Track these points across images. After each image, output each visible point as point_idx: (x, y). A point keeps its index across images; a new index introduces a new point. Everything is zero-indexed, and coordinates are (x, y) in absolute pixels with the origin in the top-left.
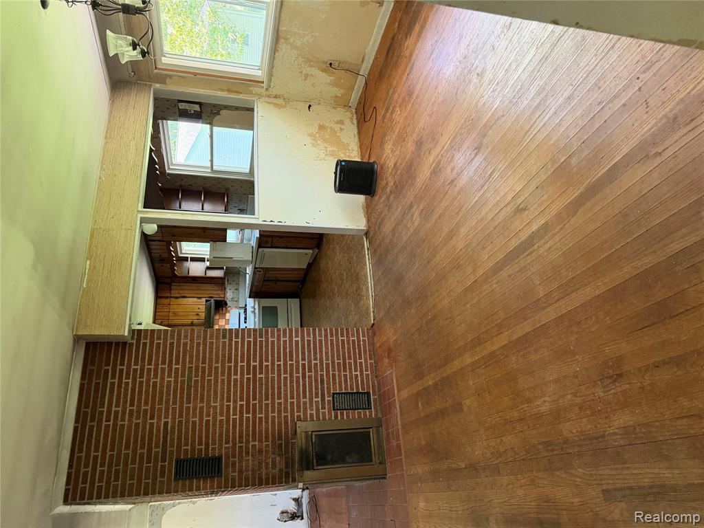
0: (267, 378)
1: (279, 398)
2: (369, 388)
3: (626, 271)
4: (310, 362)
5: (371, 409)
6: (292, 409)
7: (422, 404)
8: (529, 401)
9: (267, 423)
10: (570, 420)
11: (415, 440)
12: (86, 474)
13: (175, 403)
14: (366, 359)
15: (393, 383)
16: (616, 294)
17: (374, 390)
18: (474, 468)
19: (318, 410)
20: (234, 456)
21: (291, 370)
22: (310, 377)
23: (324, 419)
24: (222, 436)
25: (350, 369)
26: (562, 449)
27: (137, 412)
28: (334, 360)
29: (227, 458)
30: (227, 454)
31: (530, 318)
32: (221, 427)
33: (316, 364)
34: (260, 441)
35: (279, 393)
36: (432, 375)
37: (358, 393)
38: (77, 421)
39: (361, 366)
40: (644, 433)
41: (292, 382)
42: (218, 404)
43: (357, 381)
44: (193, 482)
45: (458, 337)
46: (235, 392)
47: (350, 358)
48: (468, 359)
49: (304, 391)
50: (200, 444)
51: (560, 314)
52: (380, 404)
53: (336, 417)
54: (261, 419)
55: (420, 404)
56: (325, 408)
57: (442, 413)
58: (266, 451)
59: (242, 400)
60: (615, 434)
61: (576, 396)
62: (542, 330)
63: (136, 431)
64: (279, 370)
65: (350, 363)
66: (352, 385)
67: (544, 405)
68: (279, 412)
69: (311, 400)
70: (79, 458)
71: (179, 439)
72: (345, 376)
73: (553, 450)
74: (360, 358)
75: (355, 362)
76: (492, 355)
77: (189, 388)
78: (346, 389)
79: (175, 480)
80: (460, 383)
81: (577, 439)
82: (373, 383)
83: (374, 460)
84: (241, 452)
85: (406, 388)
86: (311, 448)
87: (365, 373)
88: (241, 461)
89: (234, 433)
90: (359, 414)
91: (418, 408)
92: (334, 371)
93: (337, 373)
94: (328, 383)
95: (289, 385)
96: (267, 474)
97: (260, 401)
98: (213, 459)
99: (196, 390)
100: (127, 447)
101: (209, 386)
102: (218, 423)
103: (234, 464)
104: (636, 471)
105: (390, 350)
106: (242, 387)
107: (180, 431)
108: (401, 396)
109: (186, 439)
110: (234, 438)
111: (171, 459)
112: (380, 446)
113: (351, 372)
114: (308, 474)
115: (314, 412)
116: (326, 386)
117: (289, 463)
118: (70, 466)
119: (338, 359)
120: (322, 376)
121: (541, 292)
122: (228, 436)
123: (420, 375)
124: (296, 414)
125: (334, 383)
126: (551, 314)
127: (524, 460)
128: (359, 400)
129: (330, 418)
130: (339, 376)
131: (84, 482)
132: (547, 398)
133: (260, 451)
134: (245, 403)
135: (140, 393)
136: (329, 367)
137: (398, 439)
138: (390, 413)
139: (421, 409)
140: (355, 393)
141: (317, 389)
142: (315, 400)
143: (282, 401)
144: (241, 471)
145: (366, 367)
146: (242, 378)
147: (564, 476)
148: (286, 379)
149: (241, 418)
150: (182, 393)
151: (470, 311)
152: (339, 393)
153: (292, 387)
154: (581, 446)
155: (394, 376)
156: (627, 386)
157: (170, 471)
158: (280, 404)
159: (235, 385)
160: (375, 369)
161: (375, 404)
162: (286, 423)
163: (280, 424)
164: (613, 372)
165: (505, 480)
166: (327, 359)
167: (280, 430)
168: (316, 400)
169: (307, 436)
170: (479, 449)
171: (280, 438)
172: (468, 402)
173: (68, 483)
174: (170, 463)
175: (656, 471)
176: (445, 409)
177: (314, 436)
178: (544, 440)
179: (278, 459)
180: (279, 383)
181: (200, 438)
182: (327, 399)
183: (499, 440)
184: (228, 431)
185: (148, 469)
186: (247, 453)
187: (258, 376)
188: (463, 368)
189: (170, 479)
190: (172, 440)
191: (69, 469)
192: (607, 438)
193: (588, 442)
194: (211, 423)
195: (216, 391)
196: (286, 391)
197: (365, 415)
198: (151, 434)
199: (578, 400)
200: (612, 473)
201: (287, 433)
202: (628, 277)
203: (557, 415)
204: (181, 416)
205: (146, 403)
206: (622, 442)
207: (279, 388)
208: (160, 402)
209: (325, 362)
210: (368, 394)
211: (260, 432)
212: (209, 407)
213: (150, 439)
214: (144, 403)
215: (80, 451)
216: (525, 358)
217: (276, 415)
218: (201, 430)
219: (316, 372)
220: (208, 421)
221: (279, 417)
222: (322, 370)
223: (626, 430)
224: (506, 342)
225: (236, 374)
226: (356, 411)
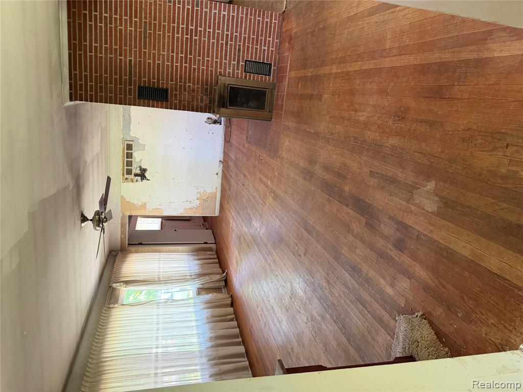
0: (200, 40)
1: (208, 57)
2: (271, 60)
3: (434, 57)
4: (232, 34)
5: (270, 76)
6: (216, 66)
7: (301, 86)
8: (356, 111)
9: (199, 72)
10: (371, 130)
11: (292, 106)
12: (81, 85)
13: (135, 47)
14: (273, 38)
15: (288, 63)
16: (423, 69)
17: (275, 64)
18: (317, 135)
19: (234, 70)
20: (176, 91)
21: (218, 37)
22: (231, 45)
23: (237, 77)
24: (168, 76)
25: (261, 44)
26: (362, 144)
27: (110, 49)
28: (250, 35)
29: (172, 91)
30: (171, 88)
31: (376, 59)
32: (168, 70)
33: (236, 36)
34: (194, 84)
35: (208, 53)
36: (312, 70)
37: (263, 63)
38: (70, 49)
39: (269, 43)
40: (399, 152)
41: (217, 46)
42: (165, 53)
43: (264, 54)
44: (150, 102)
45: (333, 51)
46: (178, 47)
47: (262, 35)
48: (334, 69)
49: (226, 55)
50: (154, 78)
51: (391, 66)
52: (277, 74)
53: (246, 77)
54: (194, 69)
55: (300, 85)
56: (239, 70)
57: (311, 97)
58: (197, 91)
59: (182, 53)
60: (387, 147)
61: (379, 119)
62: (378, 71)
63: (111, 63)
64: (209, 36)
65: (261, 40)
66: (260, 56)
67: (362, 117)
68: (207, 66)
69: (230, 62)
70: (75, 75)
71: (140, 72)
72: (256, 49)
73: (357, 143)
74: (270, 37)
75: (265, 39)
76: (348, 73)
77: (145, 38)
78: (255, 59)
79: (138, 99)
80: (325, 83)
81: (370, 142)
82: (275, 58)
83: (266, 108)
84: (180, 89)
85: (295, 70)
86: (226, 94)
87: (271, 49)
88: (180, 94)
89: (176, 75)
90: (262, 77)
91: (298, 87)
92: (249, 43)
93: (251, 45)
94: (243, 53)
95: (215, 48)
96: (197, 105)
97: (195, 57)
98: (162, 90)
99: (150, 40)
100: (106, 73)
101: (159, 39)
102: (165, 66)
103: (176, 95)
104: (388, 168)
105: (291, 39)
106: (182, 44)
107: (140, 68)
108: (291, 74)
109: (145, 73)
110: (176, 79)
111: (135, 84)
112: (272, 101)
113: (261, 47)
114: (223, 110)
115: (231, 71)
116: (241, 54)
117: (212, 101)
118: (70, 79)
119: (253, 35)
120: (240, 45)
121: (388, 45)
122: (172, 76)
123: (304, 66)
124: (219, 70)
125: (248, 53)
126: (387, 63)
127: (342, 141)
128: (263, 68)
129: (241, 78)
130: (252, 48)
131: (81, 90)
132: (366, 114)
133: (193, 90)
134: (184, 55)
135: (111, 36)
136: (245, 40)
137: (282, 101)
138: (282, 83)
139: (299, 88)
140: (261, 63)
141: (235, 55)
142: (232, 62)
143: (210, 59)
144: (180, 101)
145: (273, 45)
146: (182, 37)
147: (357, 157)
148: (213, 43)
149: (181, 66)
150: (140, 41)
151: (345, 36)
152: (250, 61)
153: (217, 50)
154: (370, 146)
155: (289, 58)
156: (404, 125)
157: (135, 93)
158: (208, 61)
159: (178, 41)
160: (279, 47)
161: (274, 73)
162: (212, 75)
163: (207, 74)
164: (401, 114)
165: (330, 148)
166: (245, 34)
167: (207, 79)
168: (234, 63)
169: (224, 87)
170: (323, 126)
171: (207, 84)
172: (326, 96)
173: (71, 89)
174: (135, 87)
175: (396, 172)
176: (313, 95)
177: (229, 88)
178: (355, 136)
179: (205, 97)
180: (209, 45)
181: (154, 75)
182: (241, 63)
183: (334, 126)
184: (172, 73)
185: (121, 89)
186: (185, 90)
187: (194, 38)
188: (330, 74)
189: (134, 98)
190: (135, 72)
191: (70, 80)
192: (383, 148)
193: (374, 146)
194: (161, 65)
195: (164, 43)
196: (213, 52)
197: (266, 79)
198: (121, 66)
199: (379, 122)
200: (379, 165)
201: (211, 82)
202: (434, 61)
203: (366, 125)
204: (140, 57)
205: (116, 44)
206: (388, 152)
207: (208, 49)
208: (126, 46)
209: (243, 35)
210: (270, 65)
211: (194, 78)
212: (159, 55)
213: (121, 70)
214: (114, 43)
215: (75, 70)
216: (364, 84)
217: (205, 68)
218: (154, 69)
219: (236, 42)
220: (159, 64)
221: (207, 70)
222: (240, 42)
223: (393, 148)
224: (358, 69)
225: (178, 33)
226: (260, 76)
